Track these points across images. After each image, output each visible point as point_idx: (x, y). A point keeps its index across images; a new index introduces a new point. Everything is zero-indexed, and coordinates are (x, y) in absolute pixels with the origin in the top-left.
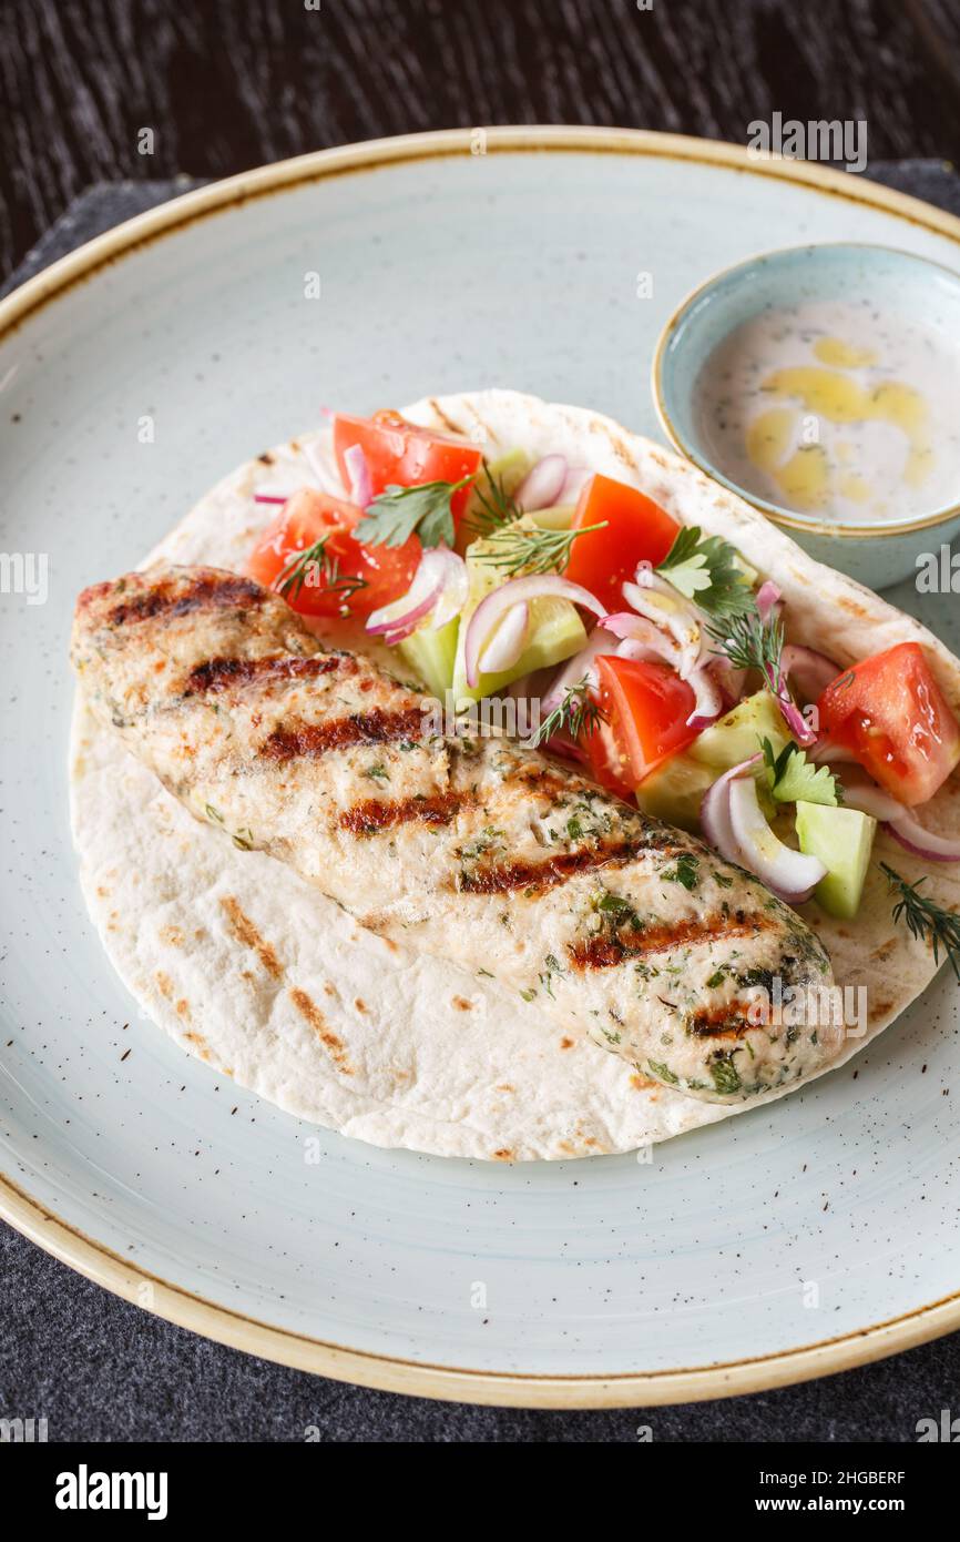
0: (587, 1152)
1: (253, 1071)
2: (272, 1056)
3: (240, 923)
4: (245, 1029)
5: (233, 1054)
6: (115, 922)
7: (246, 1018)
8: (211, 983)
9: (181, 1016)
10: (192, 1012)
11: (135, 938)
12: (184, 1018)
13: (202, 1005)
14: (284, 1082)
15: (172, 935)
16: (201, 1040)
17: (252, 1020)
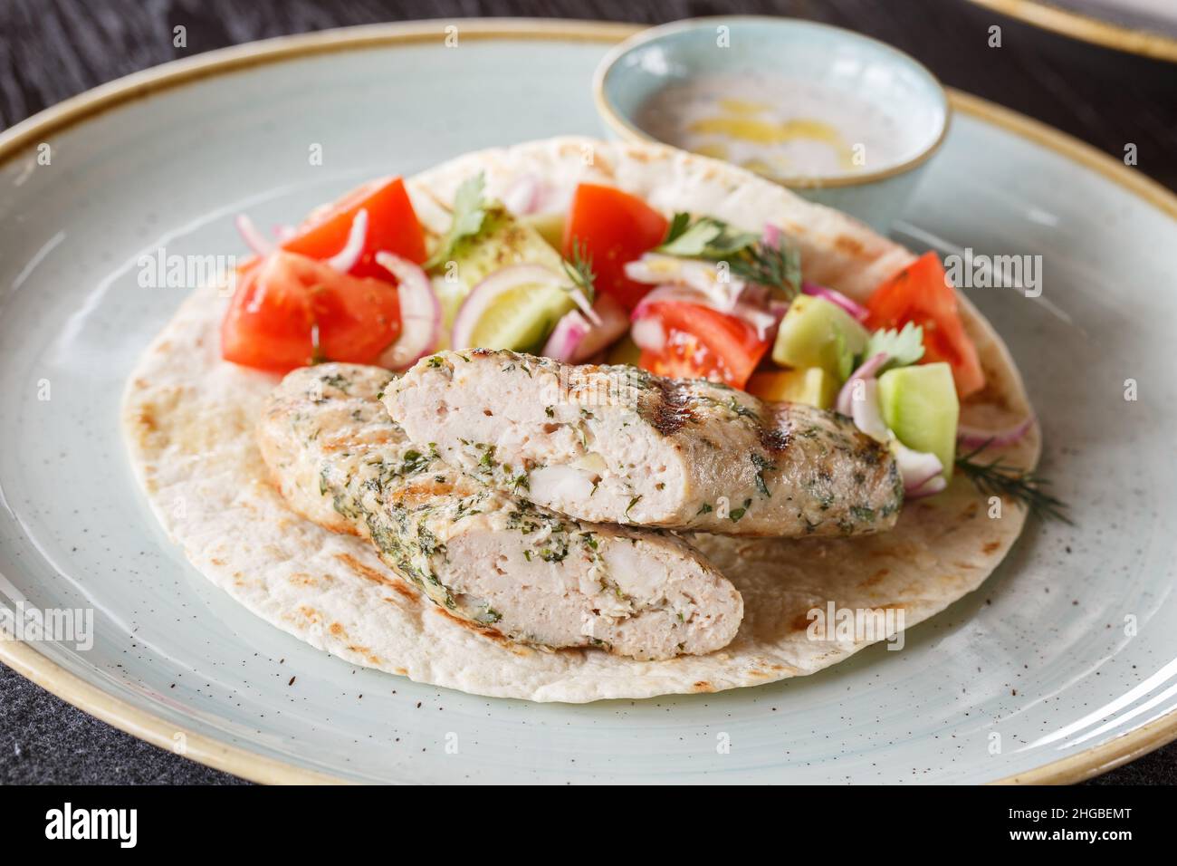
0: (779, 675)
1: (427, 666)
2: (442, 652)
3: (360, 570)
4: (406, 636)
5: (401, 656)
6: (240, 580)
7: (403, 628)
8: (358, 607)
9: (337, 636)
10: (347, 631)
11: (265, 588)
12: (342, 637)
13: (355, 624)
14: (461, 669)
15: (303, 579)
16: (364, 650)
17: (409, 628)
